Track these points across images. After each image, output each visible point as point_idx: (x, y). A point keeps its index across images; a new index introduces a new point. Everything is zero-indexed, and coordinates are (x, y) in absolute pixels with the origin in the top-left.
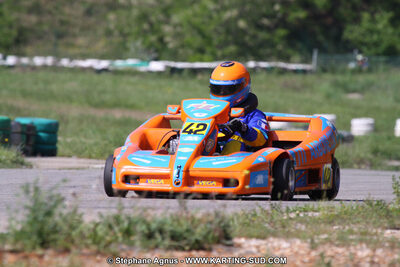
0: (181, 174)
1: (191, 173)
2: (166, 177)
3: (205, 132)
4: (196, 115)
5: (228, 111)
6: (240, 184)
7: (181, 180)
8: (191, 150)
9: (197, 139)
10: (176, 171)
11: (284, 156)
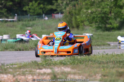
0: (56, 51)
1: (59, 50)
2: (52, 52)
3: (61, 40)
4: (58, 36)
5: (66, 34)
6: (71, 53)
7: (56, 52)
8: (58, 44)
9: (59, 42)
10: (55, 50)
11: (81, 45)
